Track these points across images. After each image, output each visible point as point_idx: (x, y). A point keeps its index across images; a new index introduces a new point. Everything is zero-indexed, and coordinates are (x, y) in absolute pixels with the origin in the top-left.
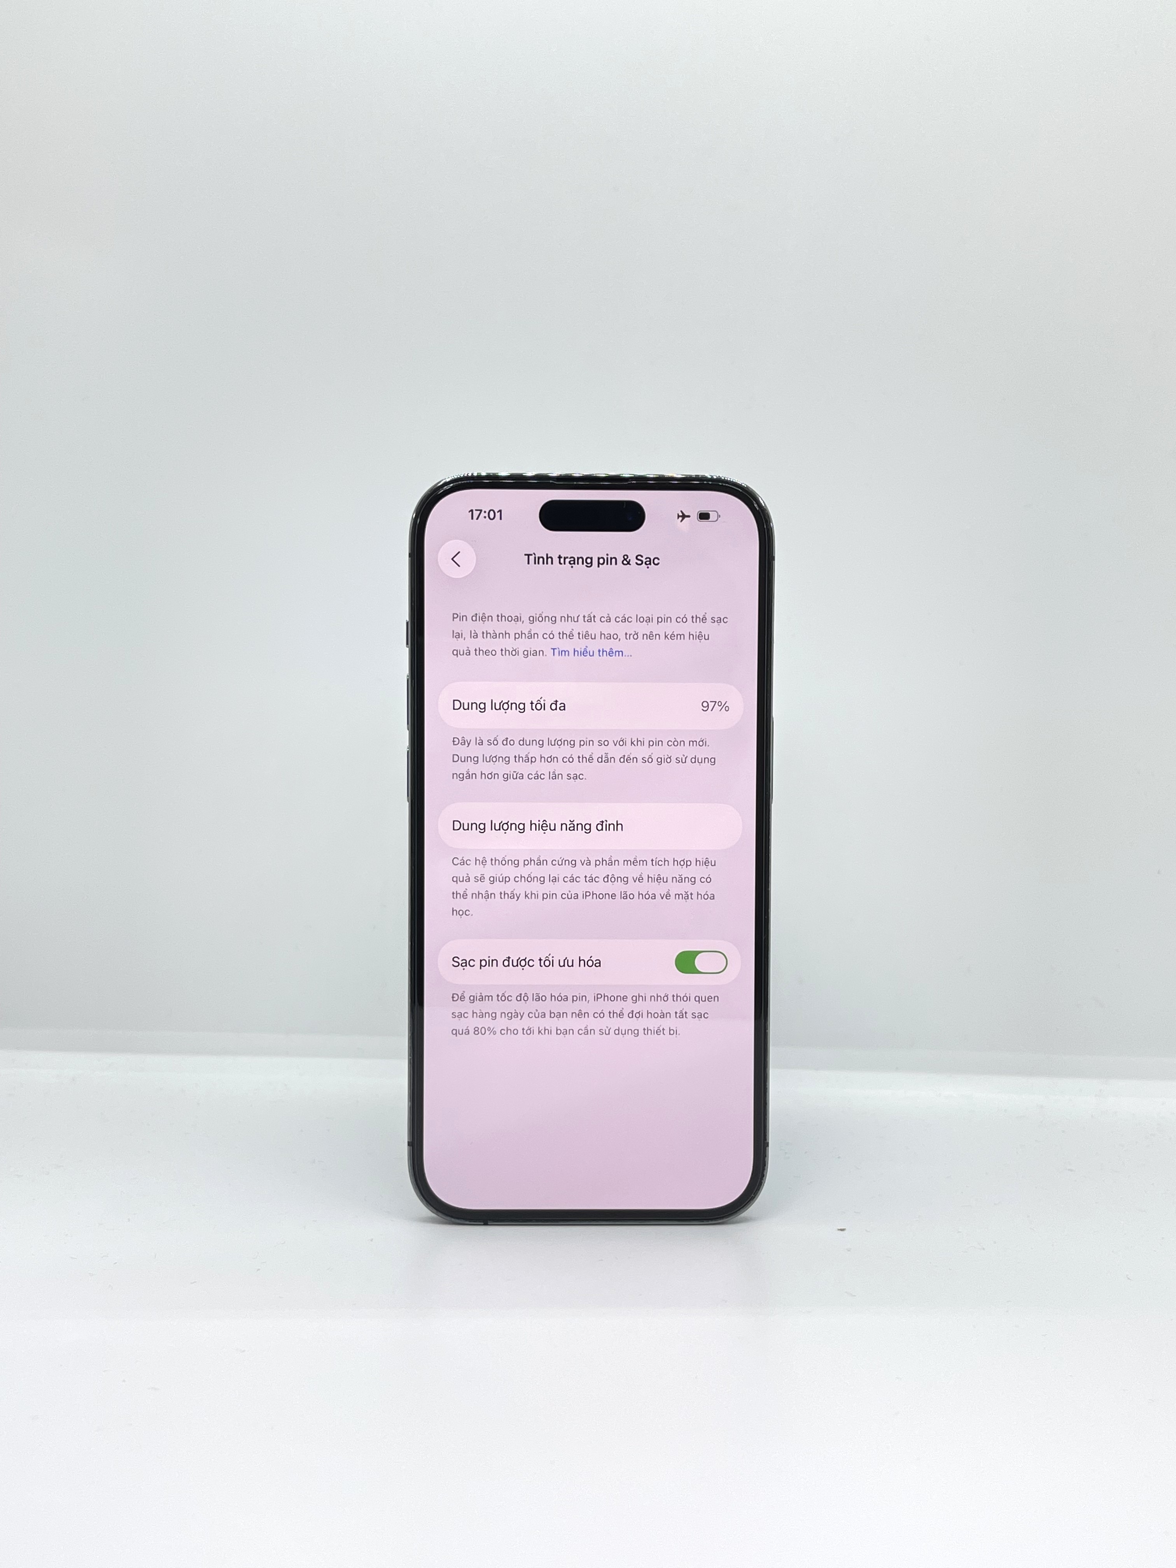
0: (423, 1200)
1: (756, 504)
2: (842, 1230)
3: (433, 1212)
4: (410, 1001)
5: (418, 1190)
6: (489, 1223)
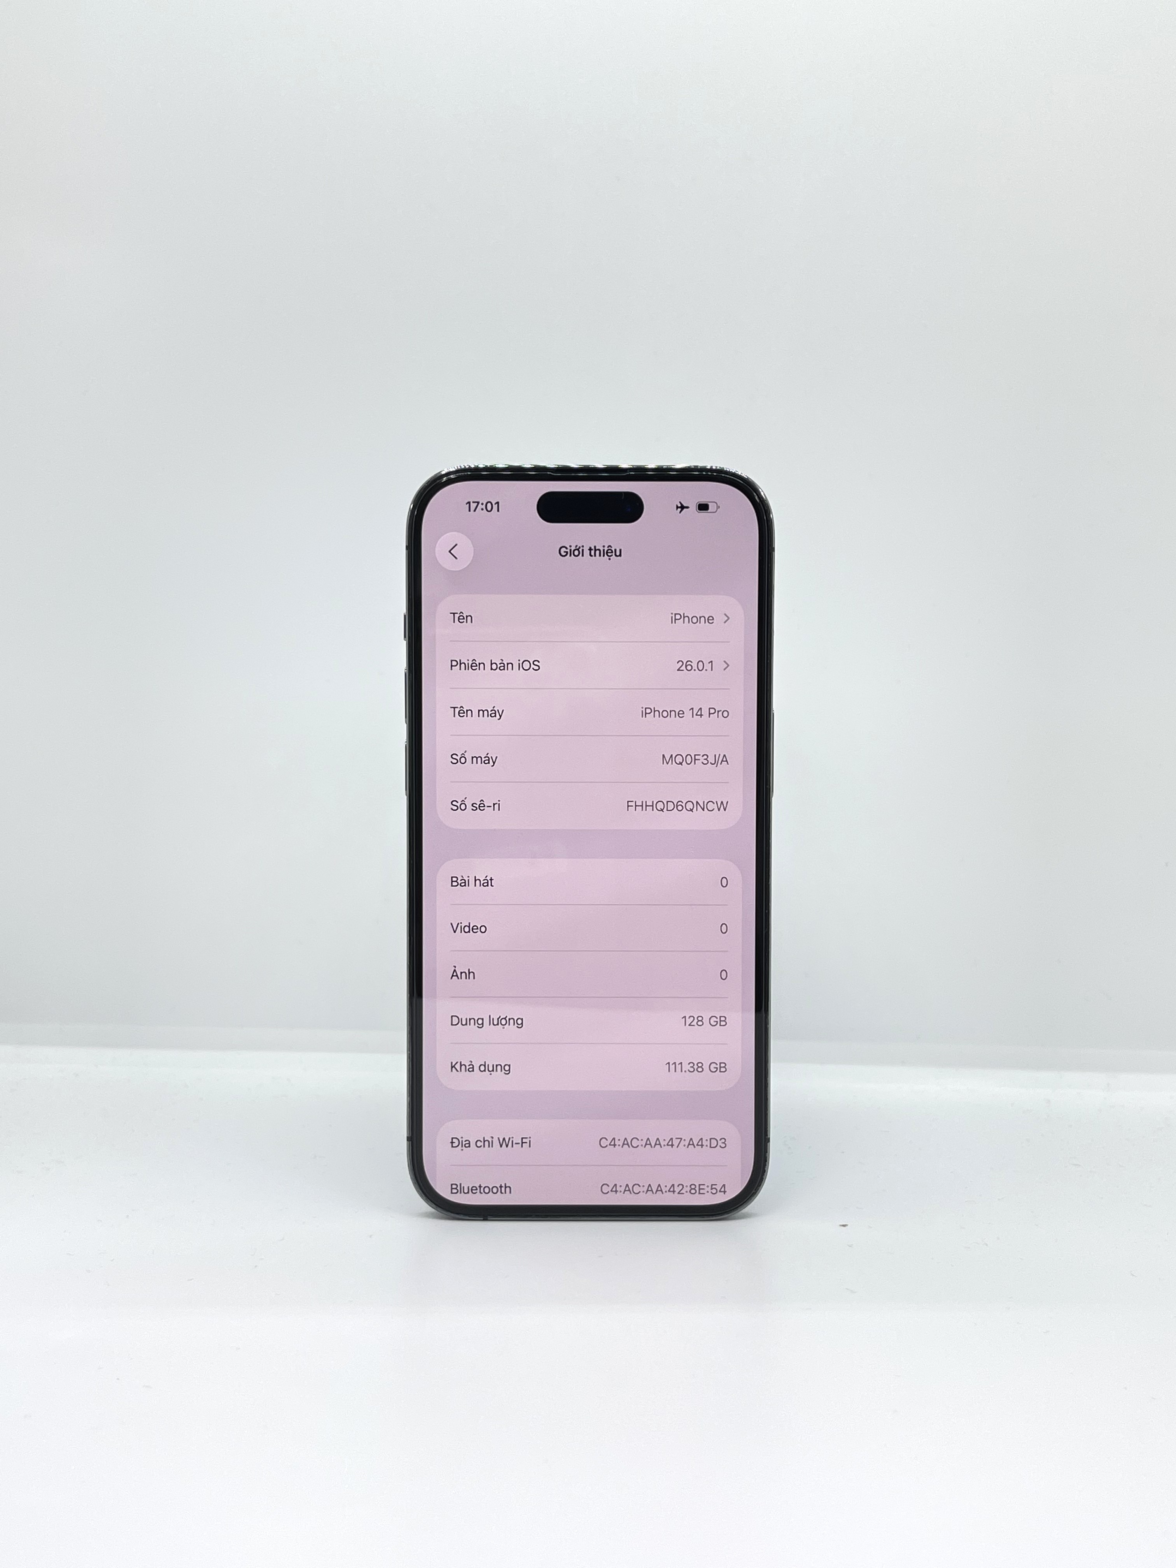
0: (423, 1194)
1: (755, 494)
2: (844, 1226)
3: (432, 1207)
4: (409, 995)
5: (417, 1186)
6: (489, 1219)
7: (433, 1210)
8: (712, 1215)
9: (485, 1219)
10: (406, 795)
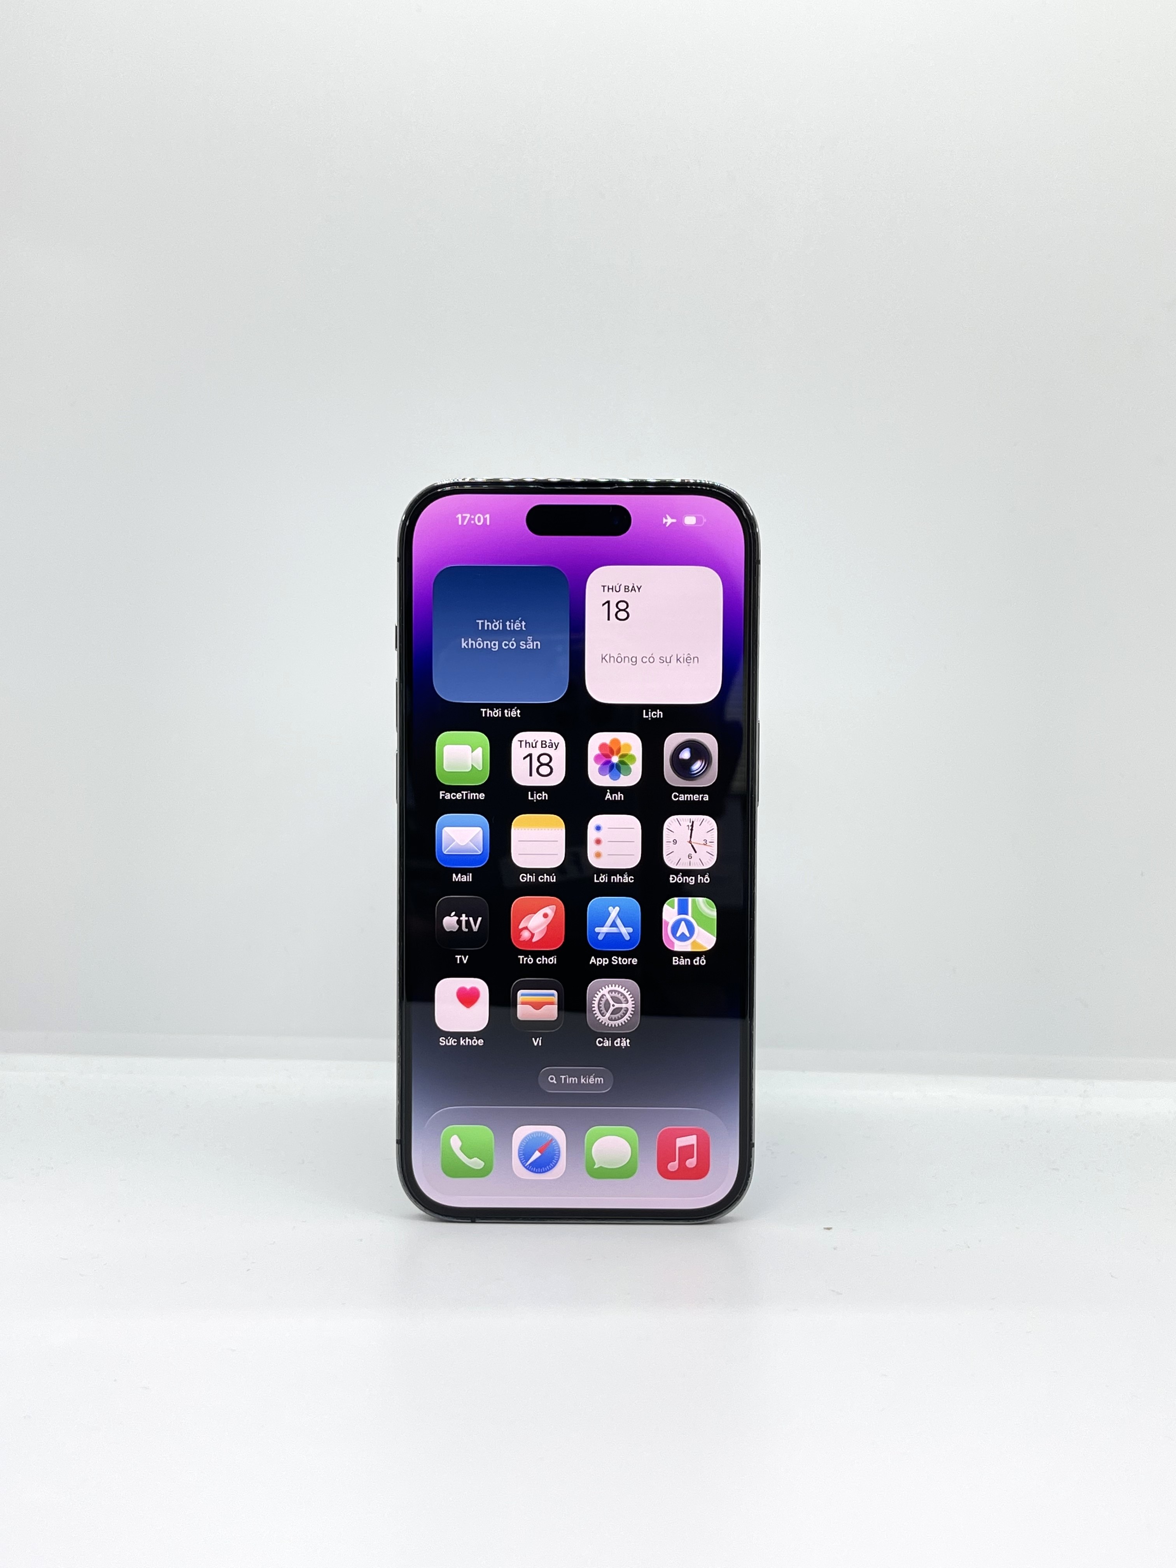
0: (412, 1197)
1: (742, 509)
2: (829, 1229)
3: (421, 1210)
4: (398, 1000)
5: (406, 1189)
6: (477, 1221)
7: (422, 1212)
8: (697, 1219)
9: (473, 1222)
10: (397, 803)
